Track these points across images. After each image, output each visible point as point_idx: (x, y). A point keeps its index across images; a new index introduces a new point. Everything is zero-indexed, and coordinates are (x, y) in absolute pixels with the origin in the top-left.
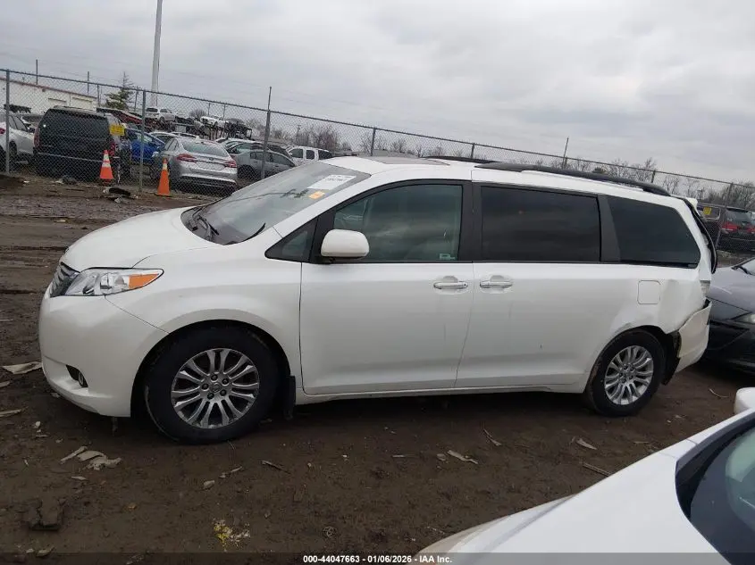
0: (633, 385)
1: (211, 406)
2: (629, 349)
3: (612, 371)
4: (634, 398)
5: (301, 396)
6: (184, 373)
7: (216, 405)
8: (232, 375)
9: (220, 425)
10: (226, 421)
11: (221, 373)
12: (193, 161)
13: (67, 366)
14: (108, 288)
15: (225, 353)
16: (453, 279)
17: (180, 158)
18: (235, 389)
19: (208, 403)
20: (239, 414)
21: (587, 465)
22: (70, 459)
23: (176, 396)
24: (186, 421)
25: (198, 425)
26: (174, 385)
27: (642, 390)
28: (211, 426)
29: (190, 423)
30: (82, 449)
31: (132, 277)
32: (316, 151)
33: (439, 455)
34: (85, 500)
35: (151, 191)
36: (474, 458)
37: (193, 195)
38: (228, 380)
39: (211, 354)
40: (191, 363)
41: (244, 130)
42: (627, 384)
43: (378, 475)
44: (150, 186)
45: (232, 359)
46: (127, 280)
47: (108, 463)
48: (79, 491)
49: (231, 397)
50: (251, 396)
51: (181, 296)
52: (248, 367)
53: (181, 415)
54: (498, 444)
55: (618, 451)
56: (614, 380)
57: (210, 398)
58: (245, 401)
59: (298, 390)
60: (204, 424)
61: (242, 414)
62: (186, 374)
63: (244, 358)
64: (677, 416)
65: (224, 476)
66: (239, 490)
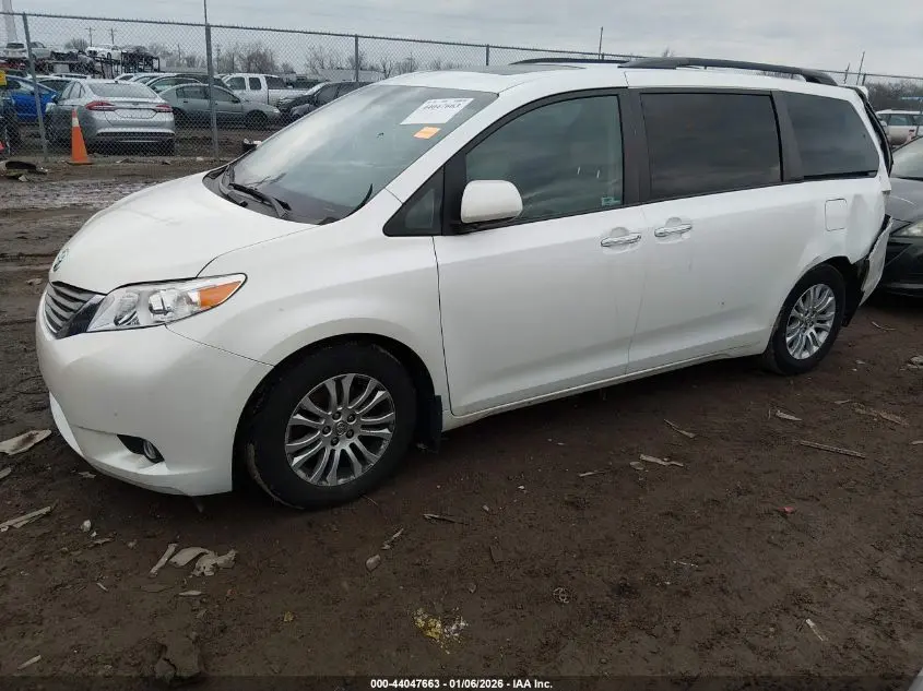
0: (814, 332)
1: (337, 454)
2: (811, 289)
3: (794, 319)
4: (815, 349)
5: (449, 421)
6: (299, 417)
7: (343, 452)
8: (359, 408)
9: (352, 477)
10: (359, 470)
11: (345, 408)
12: (110, 110)
13: (119, 436)
14: (165, 312)
15: (348, 381)
16: (624, 231)
17: (90, 107)
18: (365, 427)
19: (333, 452)
20: (374, 458)
21: (804, 442)
22: (161, 568)
23: (293, 451)
24: (310, 480)
25: (324, 483)
26: (287, 436)
27: (822, 338)
28: (341, 481)
29: (315, 482)
30: (171, 548)
31: (202, 291)
32: (262, 78)
33: (633, 463)
34: (217, 623)
35: (62, 159)
36: (675, 460)
37: (124, 158)
38: (354, 416)
39: (330, 384)
40: (306, 402)
41: (149, 60)
42: (808, 334)
43: (575, 504)
44: (59, 153)
45: (358, 387)
46: (195, 297)
47: (221, 561)
48: (202, 613)
49: (362, 438)
50: (386, 431)
51: (281, 310)
52: (380, 394)
53: (301, 474)
54: (691, 435)
55: (825, 417)
56: (795, 330)
57: (333, 444)
58: (379, 440)
59: (446, 413)
60: (333, 480)
61: (378, 456)
62: (302, 418)
63: (373, 383)
64: (860, 362)
65: (387, 547)
66: (417, 561)
